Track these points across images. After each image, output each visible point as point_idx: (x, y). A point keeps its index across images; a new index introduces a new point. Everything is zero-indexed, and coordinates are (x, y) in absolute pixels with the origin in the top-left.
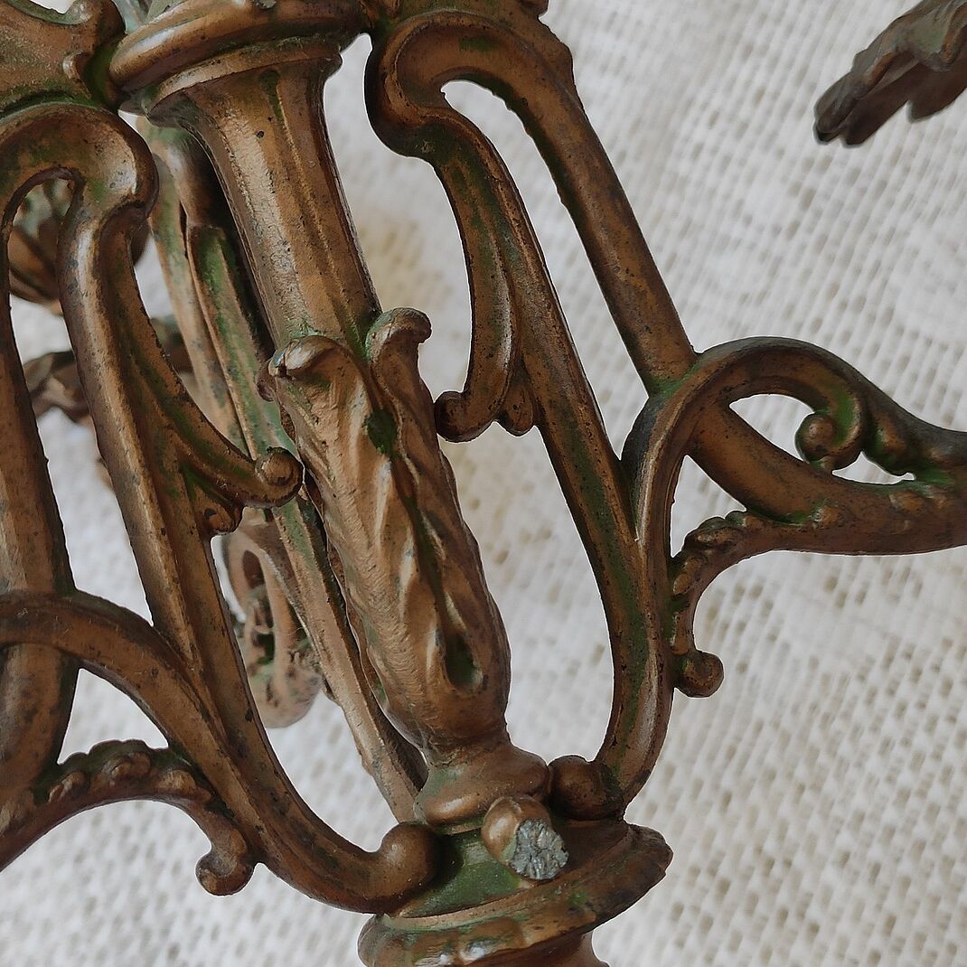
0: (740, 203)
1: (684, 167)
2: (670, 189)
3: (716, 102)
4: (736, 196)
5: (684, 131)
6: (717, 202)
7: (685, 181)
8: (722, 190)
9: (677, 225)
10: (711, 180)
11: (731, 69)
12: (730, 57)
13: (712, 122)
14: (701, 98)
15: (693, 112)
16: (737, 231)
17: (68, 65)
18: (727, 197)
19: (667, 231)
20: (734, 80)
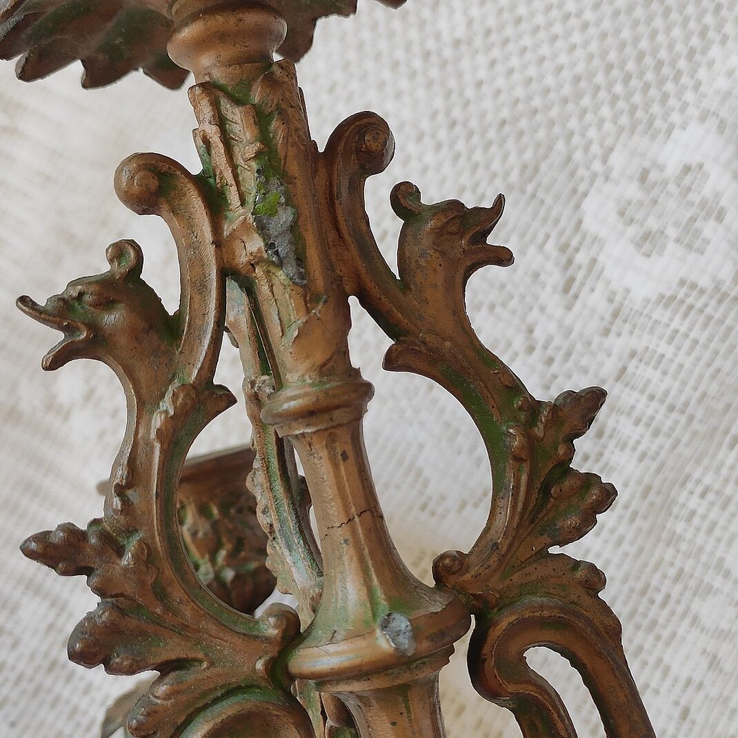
0: (722, 560)
1: (680, 527)
2: (668, 544)
3: (707, 480)
4: (719, 554)
5: (681, 499)
6: (704, 558)
7: (680, 538)
8: (708, 548)
9: (672, 572)
10: (700, 540)
11: (720, 456)
12: (720, 445)
13: (703, 495)
14: (696, 475)
15: (689, 486)
16: (717, 583)
17: (260, 665)
18: (712, 554)
19: (664, 577)
20: (722, 464)
